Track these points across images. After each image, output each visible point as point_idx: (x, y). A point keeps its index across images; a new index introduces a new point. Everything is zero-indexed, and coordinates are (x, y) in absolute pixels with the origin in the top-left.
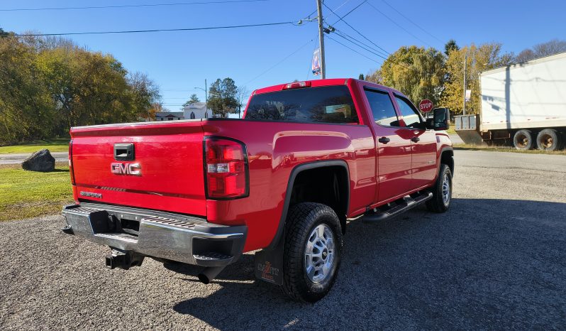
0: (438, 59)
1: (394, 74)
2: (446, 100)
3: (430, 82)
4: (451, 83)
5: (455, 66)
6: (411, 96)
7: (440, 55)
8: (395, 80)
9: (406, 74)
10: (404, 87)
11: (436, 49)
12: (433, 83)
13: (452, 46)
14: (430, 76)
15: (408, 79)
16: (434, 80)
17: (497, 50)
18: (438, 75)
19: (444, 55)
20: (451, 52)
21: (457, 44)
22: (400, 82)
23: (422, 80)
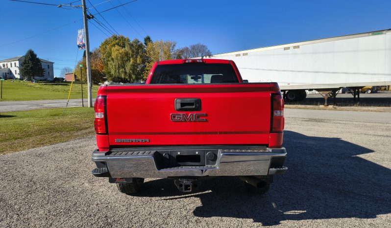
0: (140, 46)
1: (113, 53)
2: (147, 73)
3: (136, 60)
4: (150, 63)
5: (152, 53)
6: (125, 69)
7: (142, 44)
8: (113, 57)
9: (121, 54)
10: (119, 62)
11: (139, 40)
12: (138, 62)
13: (148, 39)
14: (136, 57)
15: (122, 58)
16: (139, 60)
17: (174, 45)
18: (141, 57)
19: (144, 44)
20: (149, 43)
21: (151, 38)
22: (117, 59)
23: (131, 59)
